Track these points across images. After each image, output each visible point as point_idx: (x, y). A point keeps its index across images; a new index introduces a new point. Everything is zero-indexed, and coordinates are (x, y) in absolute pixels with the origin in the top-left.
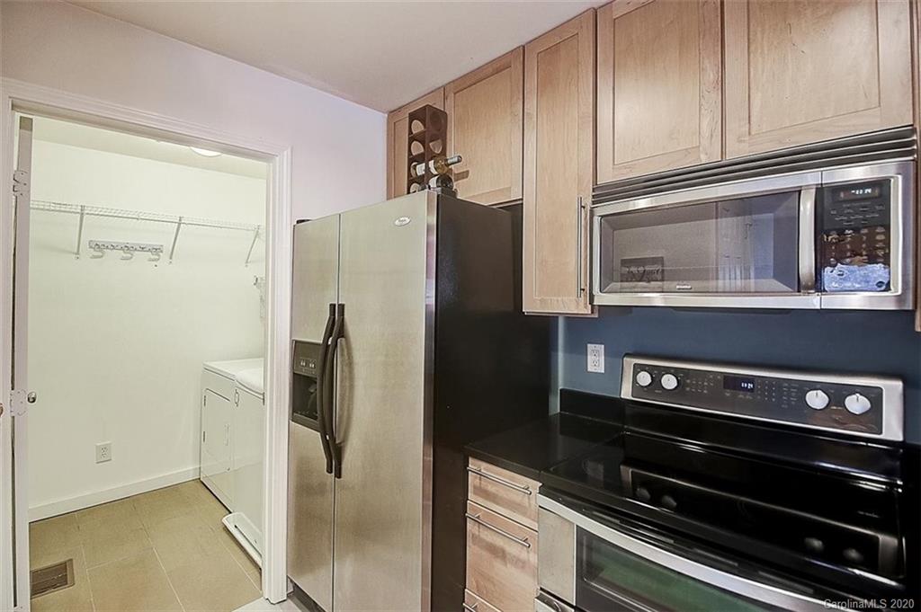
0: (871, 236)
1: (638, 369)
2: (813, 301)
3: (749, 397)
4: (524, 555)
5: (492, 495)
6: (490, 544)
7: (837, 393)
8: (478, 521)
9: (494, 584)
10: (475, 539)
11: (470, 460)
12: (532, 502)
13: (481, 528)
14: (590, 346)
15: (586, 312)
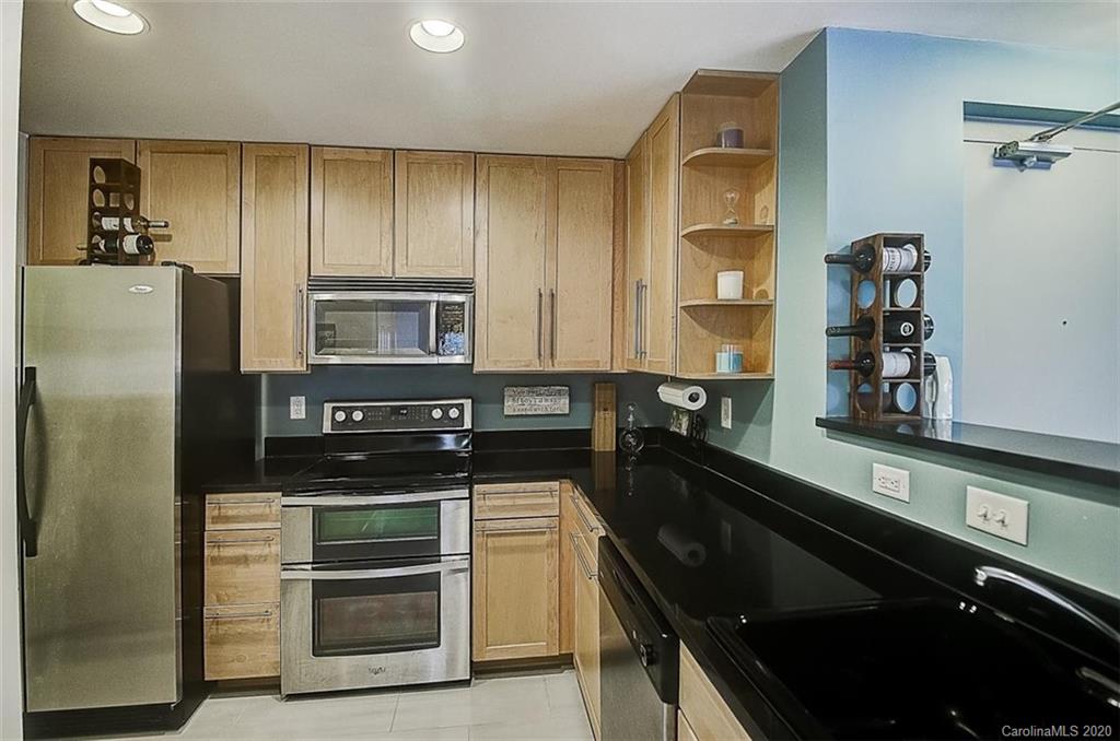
1: (335, 410)
2: (435, 360)
3: (405, 417)
4: (266, 551)
5: (233, 517)
6: (231, 558)
7: (445, 409)
8: (217, 545)
9: (236, 587)
10: (215, 560)
11: (207, 496)
12: (274, 509)
13: (221, 549)
14: (292, 398)
15: (301, 369)
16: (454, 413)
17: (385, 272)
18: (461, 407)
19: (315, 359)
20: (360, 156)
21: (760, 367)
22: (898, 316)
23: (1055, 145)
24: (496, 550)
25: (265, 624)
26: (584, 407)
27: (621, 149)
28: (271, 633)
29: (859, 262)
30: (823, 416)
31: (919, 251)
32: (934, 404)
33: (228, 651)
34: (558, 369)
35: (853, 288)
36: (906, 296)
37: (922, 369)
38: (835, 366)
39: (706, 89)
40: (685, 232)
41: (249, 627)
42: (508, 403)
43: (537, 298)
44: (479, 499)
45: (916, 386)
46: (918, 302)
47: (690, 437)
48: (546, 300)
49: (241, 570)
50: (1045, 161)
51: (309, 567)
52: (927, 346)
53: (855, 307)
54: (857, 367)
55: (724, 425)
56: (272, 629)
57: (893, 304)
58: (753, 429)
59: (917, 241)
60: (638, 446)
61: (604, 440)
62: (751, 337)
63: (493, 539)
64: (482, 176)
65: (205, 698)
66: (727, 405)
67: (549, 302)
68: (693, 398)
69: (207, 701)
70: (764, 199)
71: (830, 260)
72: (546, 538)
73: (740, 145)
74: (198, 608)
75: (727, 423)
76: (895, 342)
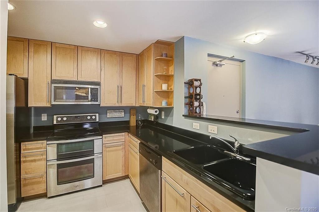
0: (96, 95)
1: (57, 118)
2: (90, 103)
3: (79, 119)
4: (42, 157)
5: (31, 148)
6: (30, 160)
7: (91, 116)
8: (25, 157)
9: (32, 169)
10: (24, 162)
11: (22, 143)
12: (44, 145)
13: (27, 158)
14: (42, 114)
15: (49, 106)
16: (94, 117)
17: (75, 79)
18: (95, 116)
19: (53, 103)
20: (68, 46)
21: (171, 105)
22: (197, 95)
23: (222, 63)
24: (109, 151)
25: (41, 178)
26: (128, 115)
27: (138, 52)
28: (43, 180)
29: (190, 84)
30: (184, 114)
31: (200, 82)
32: (203, 112)
33: (29, 188)
34: (122, 105)
35: (189, 89)
36: (198, 90)
37: (201, 105)
38: (186, 104)
39: (159, 44)
40: (155, 75)
41: (36, 180)
42: (108, 114)
43: (117, 87)
44: (104, 138)
45: (200, 108)
46: (200, 92)
47: (154, 121)
48: (120, 88)
49: (33, 164)
50: (221, 65)
51: (56, 160)
52: (202, 100)
53: (189, 93)
54: (190, 104)
55: (162, 118)
56: (44, 180)
57: (196, 92)
58: (169, 118)
59: (200, 80)
60: (141, 124)
61: (133, 123)
62: (169, 98)
63: (108, 149)
64: (103, 55)
65: (21, 203)
66: (163, 113)
67: (120, 89)
68: (156, 112)
69: (22, 203)
70: (171, 68)
71: (185, 83)
72: (122, 147)
73: (167, 57)
74: (19, 176)
75: (163, 117)
76: (196, 99)
